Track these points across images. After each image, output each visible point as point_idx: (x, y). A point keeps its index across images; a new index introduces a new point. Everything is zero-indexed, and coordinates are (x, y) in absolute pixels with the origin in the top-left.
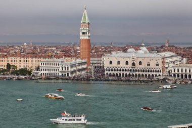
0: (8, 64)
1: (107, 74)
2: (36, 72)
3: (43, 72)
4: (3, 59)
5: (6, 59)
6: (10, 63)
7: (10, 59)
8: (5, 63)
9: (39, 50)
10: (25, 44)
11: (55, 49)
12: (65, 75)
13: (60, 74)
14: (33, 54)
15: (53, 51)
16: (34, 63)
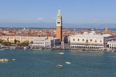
0: (15, 40)
1: (72, 46)
2: (31, 44)
3: (35, 45)
4: (13, 37)
5: (14, 37)
6: (16, 39)
7: (16, 37)
8: (14, 39)
9: (32, 32)
10: (25, 29)
11: (41, 31)
12: (47, 46)
13: (45, 46)
14: (30, 34)
15: (40, 33)
16: (30, 39)
